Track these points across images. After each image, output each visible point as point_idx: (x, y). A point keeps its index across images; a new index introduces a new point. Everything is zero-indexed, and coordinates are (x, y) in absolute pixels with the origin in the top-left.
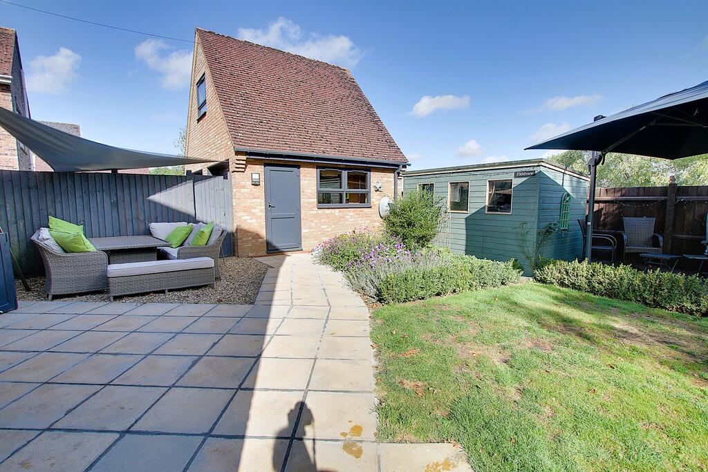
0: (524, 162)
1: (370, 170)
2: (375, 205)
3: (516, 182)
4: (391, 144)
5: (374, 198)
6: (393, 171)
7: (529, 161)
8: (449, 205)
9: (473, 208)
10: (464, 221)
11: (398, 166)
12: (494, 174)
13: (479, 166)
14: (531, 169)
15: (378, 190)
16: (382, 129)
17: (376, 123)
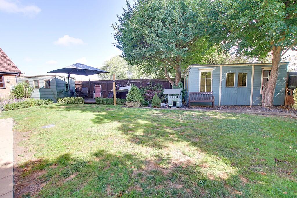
0: (51, 75)
1: (3, 75)
2: (7, 88)
3: (50, 80)
4: (13, 66)
5: (6, 85)
6: (15, 75)
7: (52, 75)
8: (34, 87)
9: (41, 87)
10: (39, 91)
11: (17, 74)
12: (45, 78)
13: (41, 76)
14: (53, 77)
15: (8, 82)
16: (8, 60)
17: (5, 57)
